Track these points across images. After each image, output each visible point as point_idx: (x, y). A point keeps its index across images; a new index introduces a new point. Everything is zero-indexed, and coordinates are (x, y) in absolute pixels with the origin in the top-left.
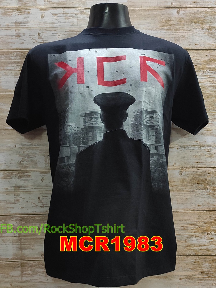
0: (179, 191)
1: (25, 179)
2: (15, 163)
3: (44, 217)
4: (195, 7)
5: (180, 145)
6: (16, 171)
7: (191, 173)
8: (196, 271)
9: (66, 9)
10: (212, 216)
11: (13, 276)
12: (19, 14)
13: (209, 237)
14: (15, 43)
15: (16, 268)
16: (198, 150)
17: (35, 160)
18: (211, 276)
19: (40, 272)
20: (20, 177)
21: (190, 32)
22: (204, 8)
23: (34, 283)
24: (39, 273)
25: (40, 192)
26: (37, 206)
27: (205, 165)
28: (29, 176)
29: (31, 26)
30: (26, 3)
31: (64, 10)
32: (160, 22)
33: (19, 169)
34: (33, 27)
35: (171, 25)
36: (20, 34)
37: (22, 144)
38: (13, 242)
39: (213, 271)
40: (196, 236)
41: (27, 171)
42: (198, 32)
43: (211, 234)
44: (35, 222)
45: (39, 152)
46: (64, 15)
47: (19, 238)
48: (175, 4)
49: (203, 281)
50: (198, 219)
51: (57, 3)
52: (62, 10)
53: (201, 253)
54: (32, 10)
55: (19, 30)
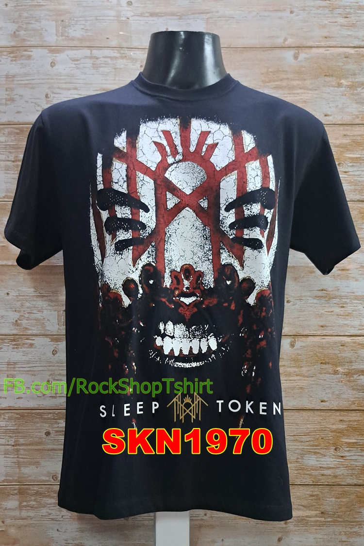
0: (289, 375)
1: (24, 350)
2: (7, 323)
3: (56, 414)
4: (328, 47)
5: (293, 295)
6: (9, 336)
7: (309, 345)
8: (312, 510)
9: (95, 49)
10: (345, 419)
11: (6, 509)
12: (12, 61)
13: (339, 454)
14: (5, 113)
15: (11, 497)
16: (324, 305)
17: (42, 318)
18: (338, 519)
19: (50, 504)
20: (17, 346)
21: (317, 92)
22: (343, 49)
23: (41, 520)
24: (48, 506)
25: (50, 373)
26: (44, 395)
27: (336, 331)
28: (31, 345)
29: (34, 82)
30: (24, 40)
31: (91, 51)
32: (262, 74)
33: (15, 334)
34: (37, 84)
35: (282, 80)
36: (14, 97)
37: (19, 291)
38: (5, 454)
39: (342, 511)
40: (315, 453)
41: (28, 336)
42: (332, 93)
43: (341, 449)
44: (42, 422)
45: (49, 305)
46: (92, 61)
47: (15, 448)
48: (290, 42)
49: (324, 528)
50: (321, 423)
51: (79, 39)
52: (87, 52)
53: (322, 481)
54: (35, 53)
55: (12, 90)
